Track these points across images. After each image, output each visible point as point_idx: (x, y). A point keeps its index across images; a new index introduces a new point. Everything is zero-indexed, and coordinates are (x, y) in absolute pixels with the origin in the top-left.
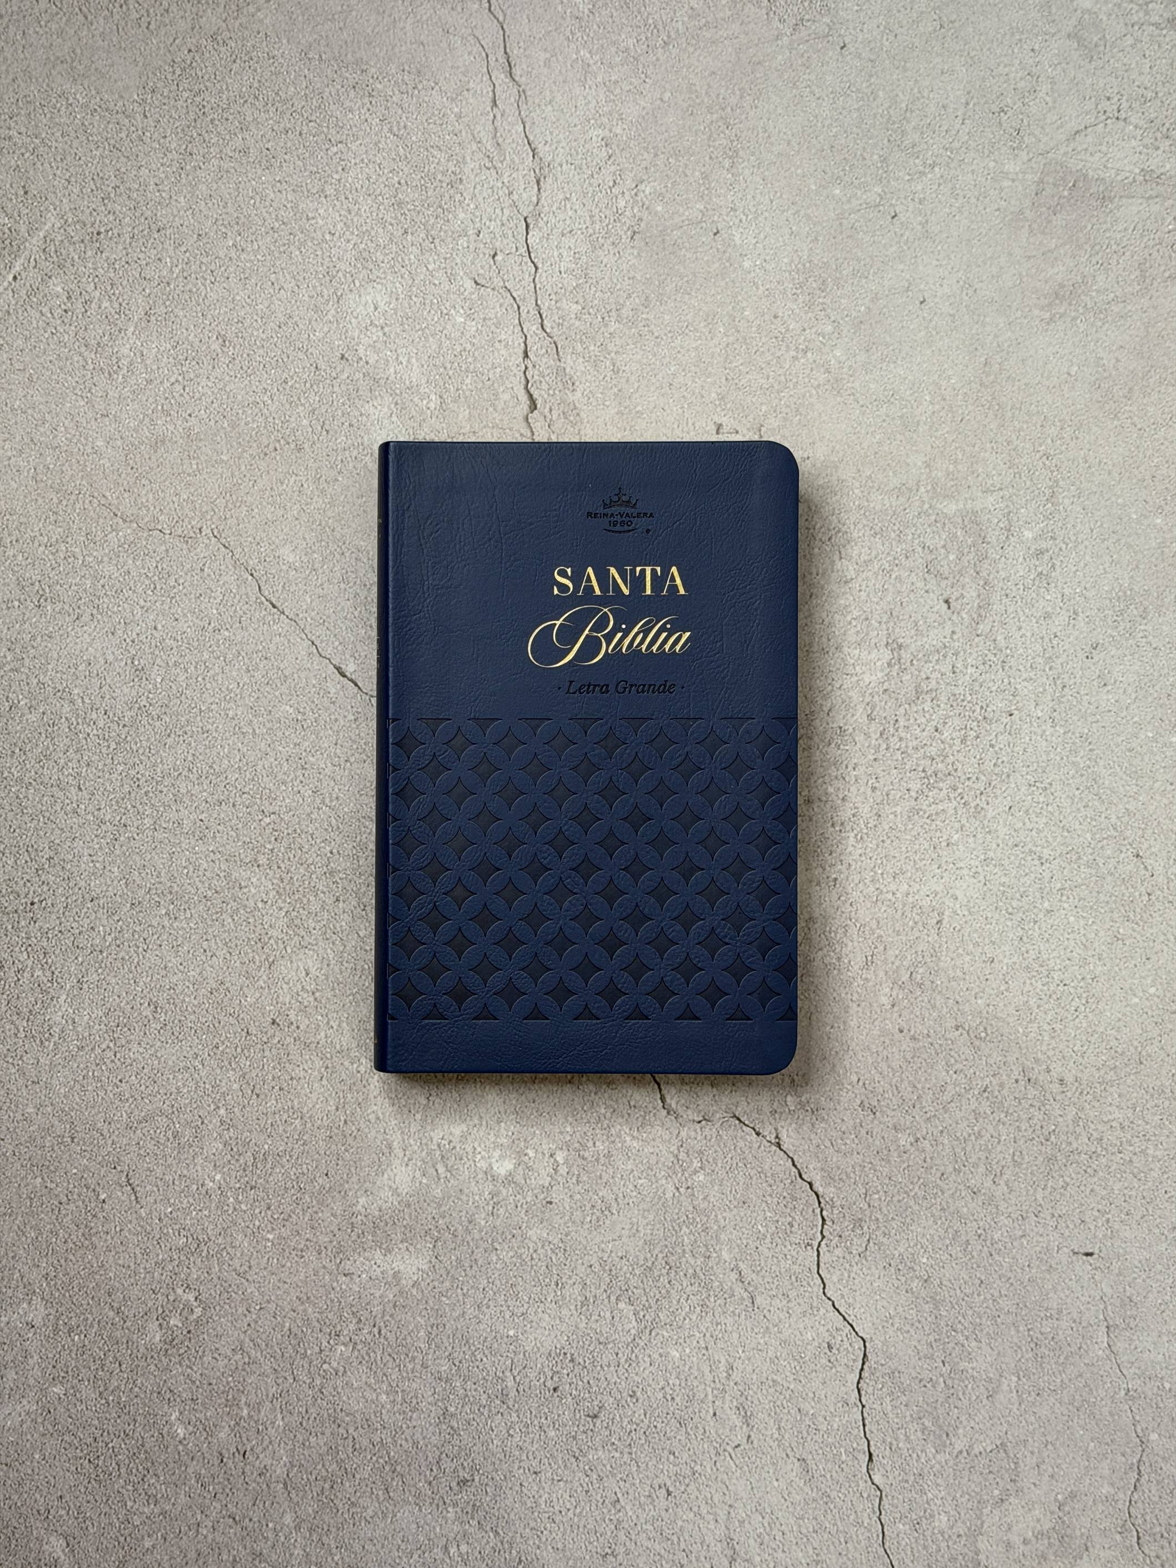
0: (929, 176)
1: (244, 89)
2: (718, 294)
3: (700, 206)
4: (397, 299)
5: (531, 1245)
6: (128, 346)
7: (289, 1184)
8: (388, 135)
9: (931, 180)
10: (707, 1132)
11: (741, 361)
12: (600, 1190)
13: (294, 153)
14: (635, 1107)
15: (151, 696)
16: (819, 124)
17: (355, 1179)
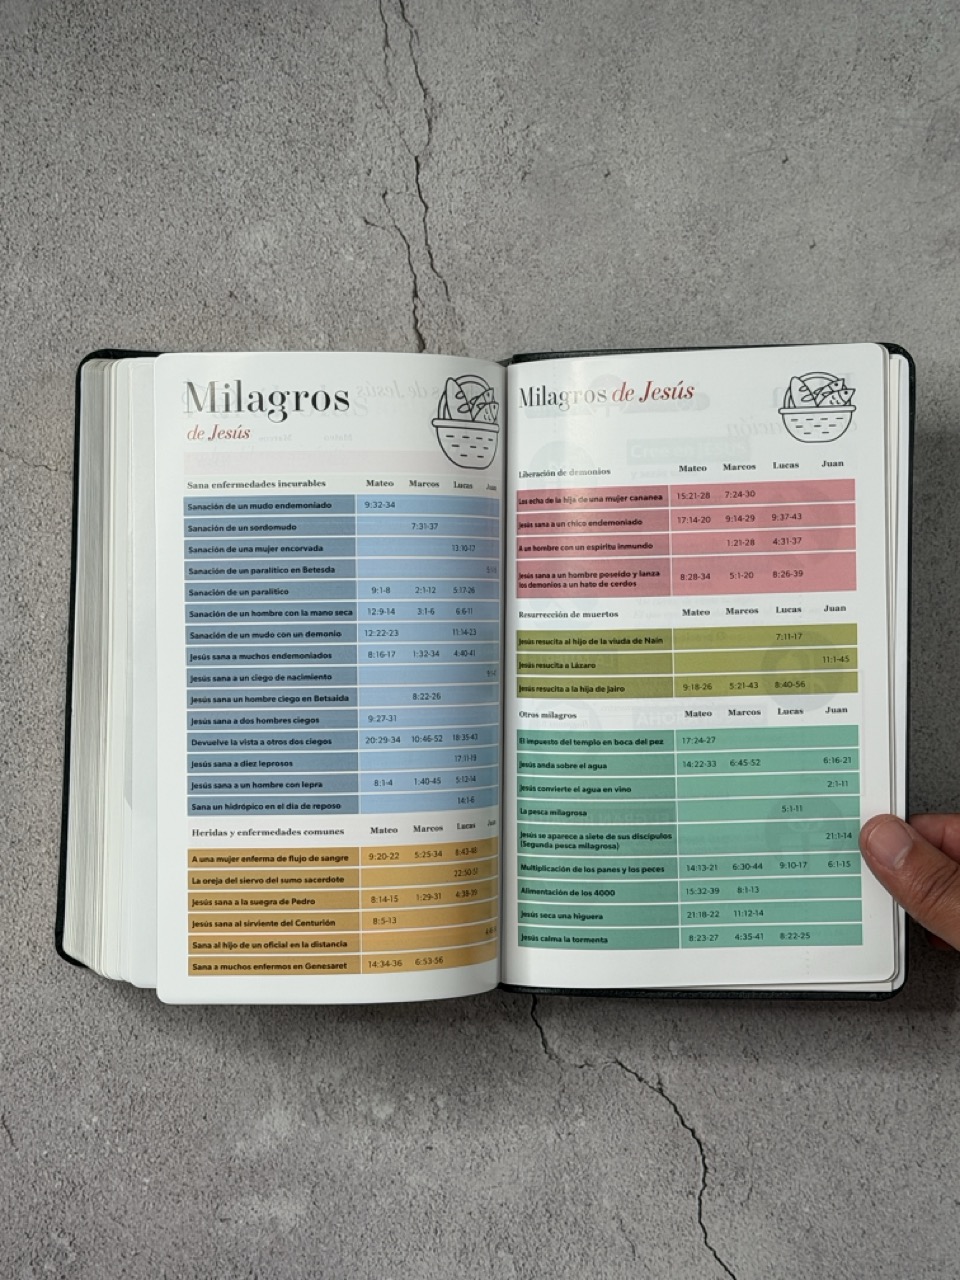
0: (821, 121)
1: (136, 26)
2: (609, 235)
3: (591, 148)
4: (286, 237)
5: (410, 1191)
6: (15, 282)
7: (166, 1128)
8: (279, 73)
9: (822, 125)
10: (589, 1076)
11: (630, 304)
12: (480, 1135)
13: (185, 90)
14: (517, 1051)
15: (34, 632)
16: (711, 69)
17: (233, 1122)
